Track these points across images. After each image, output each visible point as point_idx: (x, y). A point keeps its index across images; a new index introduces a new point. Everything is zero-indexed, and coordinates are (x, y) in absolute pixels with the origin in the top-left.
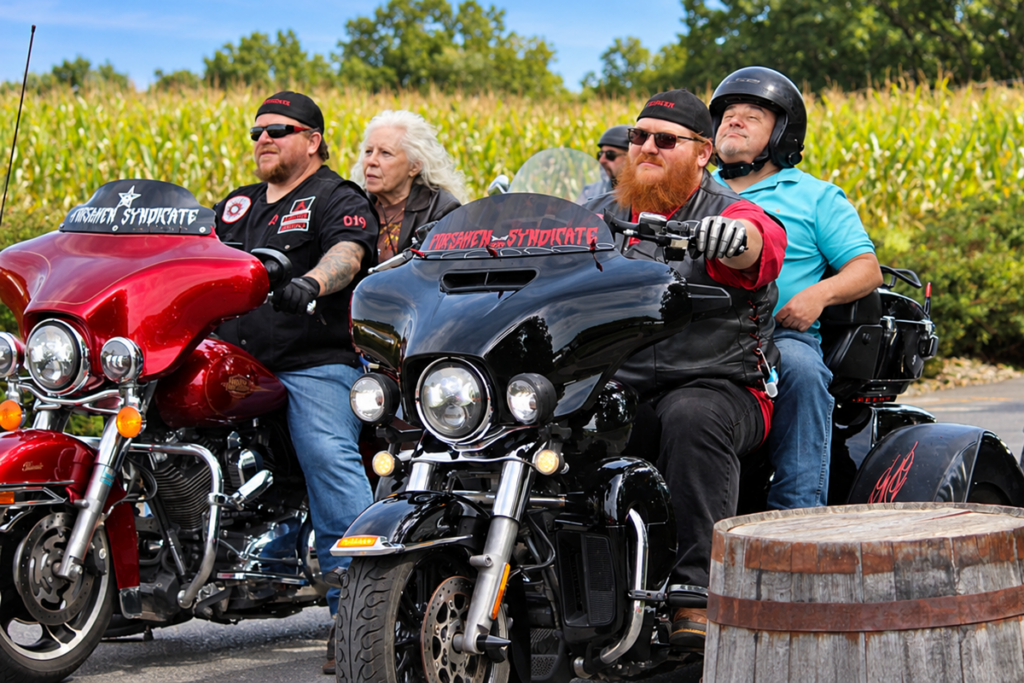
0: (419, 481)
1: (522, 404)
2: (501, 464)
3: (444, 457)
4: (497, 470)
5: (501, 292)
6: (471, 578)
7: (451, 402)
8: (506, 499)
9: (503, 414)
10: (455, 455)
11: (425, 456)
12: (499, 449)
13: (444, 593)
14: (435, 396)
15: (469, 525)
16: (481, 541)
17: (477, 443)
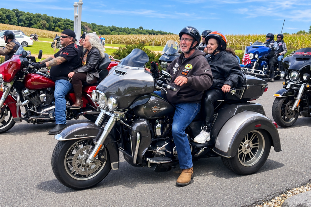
0: (288, 87)
1: (305, 78)
2: (301, 85)
3: (293, 83)
4: (300, 86)
5: (304, 61)
6: (294, 101)
7: (294, 76)
8: (301, 90)
9: (302, 79)
10: (294, 83)
11: (290, 83)
12: (301, 83)
13: (289, 103)
14: (292, 75)
15: (295, 94)
16: (296, 96)
17: (298, 82)
